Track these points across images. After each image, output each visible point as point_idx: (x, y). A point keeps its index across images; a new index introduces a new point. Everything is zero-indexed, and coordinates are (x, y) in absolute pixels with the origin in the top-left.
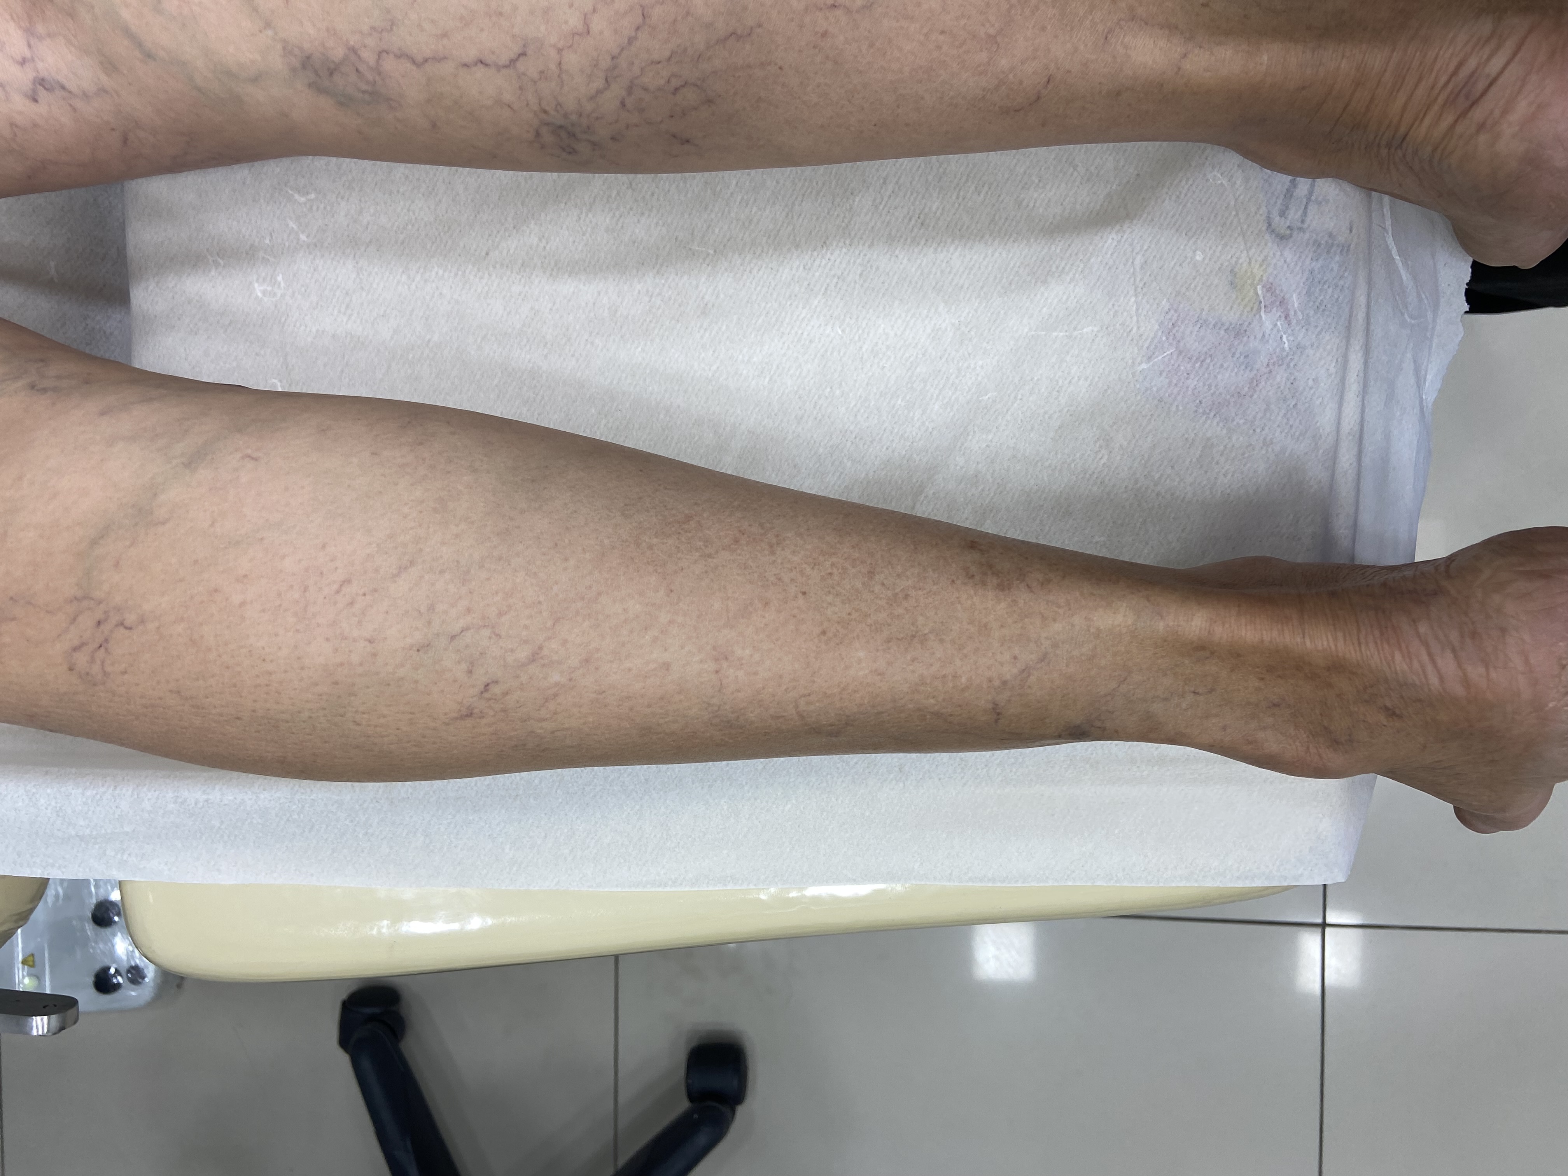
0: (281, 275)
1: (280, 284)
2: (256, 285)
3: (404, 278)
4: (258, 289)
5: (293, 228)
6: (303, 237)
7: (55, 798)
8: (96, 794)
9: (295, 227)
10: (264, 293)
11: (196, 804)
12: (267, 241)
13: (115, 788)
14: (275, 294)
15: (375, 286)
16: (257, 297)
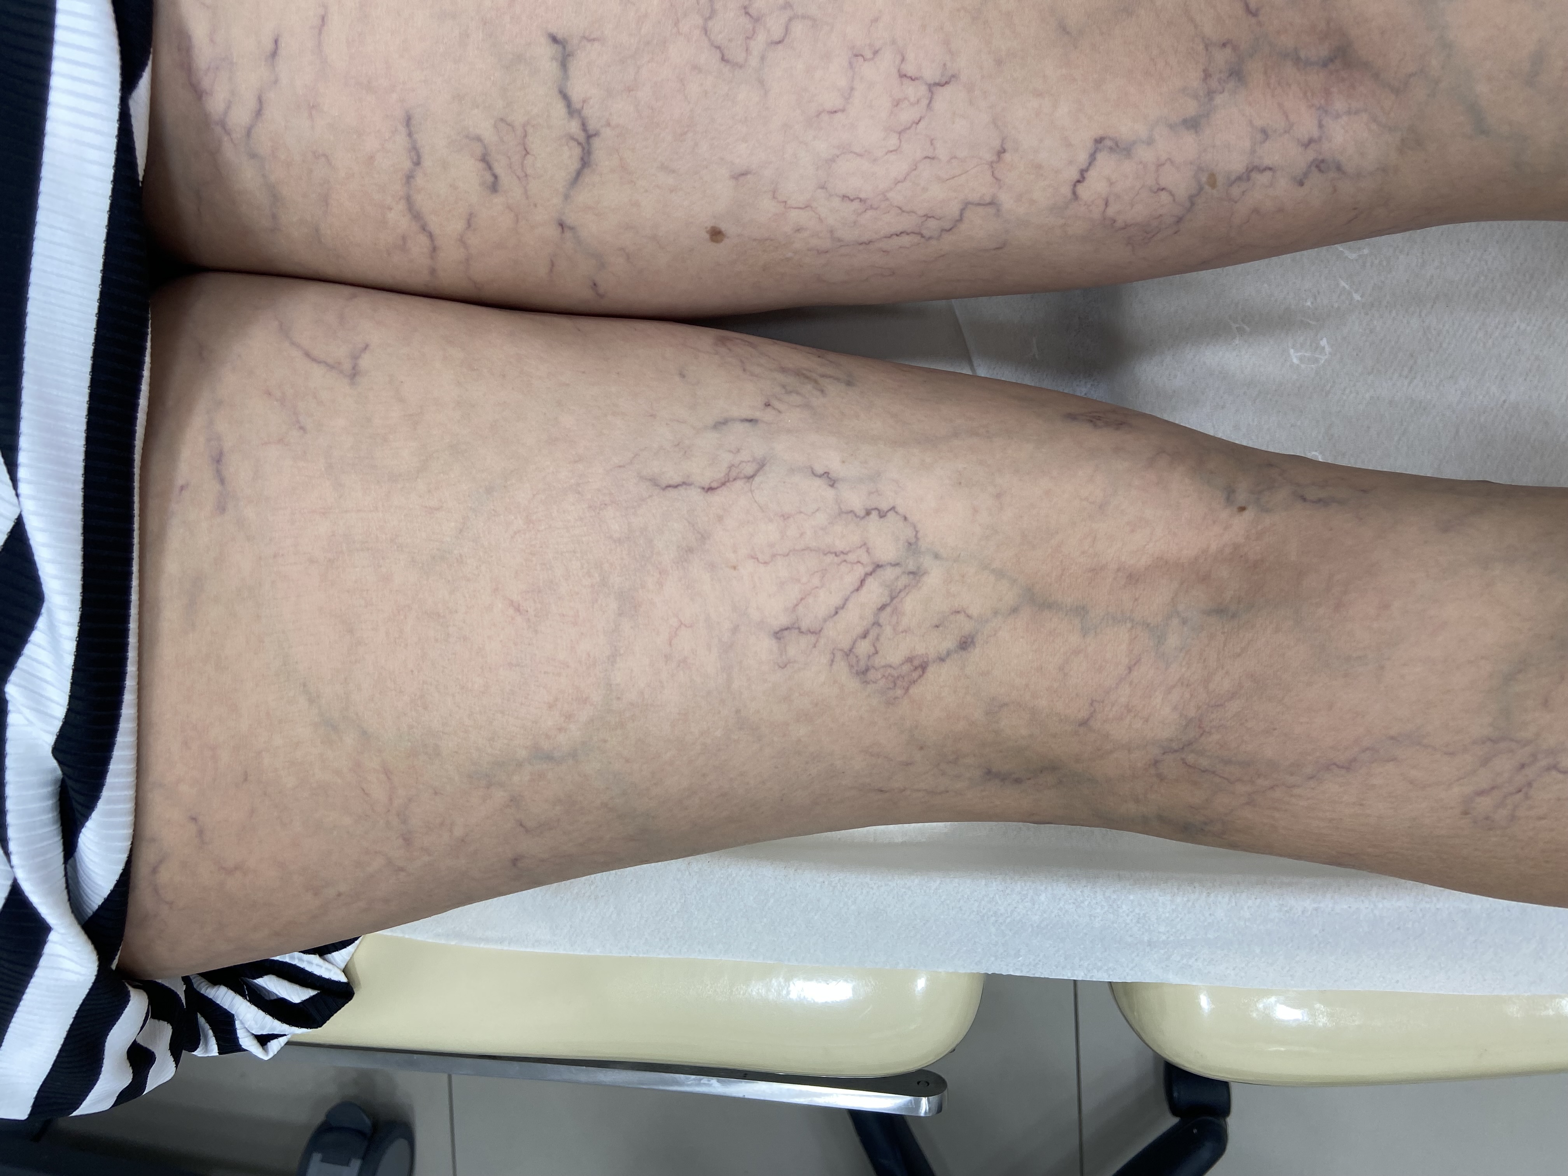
0: (1325, 340)
1: (1323, 348)
2: (1292, 351)
3: (1481, 335)
4: (1295, 357)
5: (1344, 287)
6: (1357, 297)
7: (1140, 905)
8: (1188, 901)
9: (1347, 287)
10: (1301, 359)
11: (1303, 912)
12: (1309, 304)
13: (1209, 894)
14: (1317, 360)
15: (1444, 345)
16: (1292, 365)
